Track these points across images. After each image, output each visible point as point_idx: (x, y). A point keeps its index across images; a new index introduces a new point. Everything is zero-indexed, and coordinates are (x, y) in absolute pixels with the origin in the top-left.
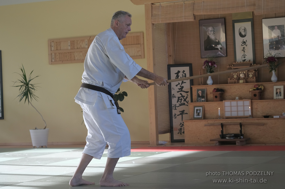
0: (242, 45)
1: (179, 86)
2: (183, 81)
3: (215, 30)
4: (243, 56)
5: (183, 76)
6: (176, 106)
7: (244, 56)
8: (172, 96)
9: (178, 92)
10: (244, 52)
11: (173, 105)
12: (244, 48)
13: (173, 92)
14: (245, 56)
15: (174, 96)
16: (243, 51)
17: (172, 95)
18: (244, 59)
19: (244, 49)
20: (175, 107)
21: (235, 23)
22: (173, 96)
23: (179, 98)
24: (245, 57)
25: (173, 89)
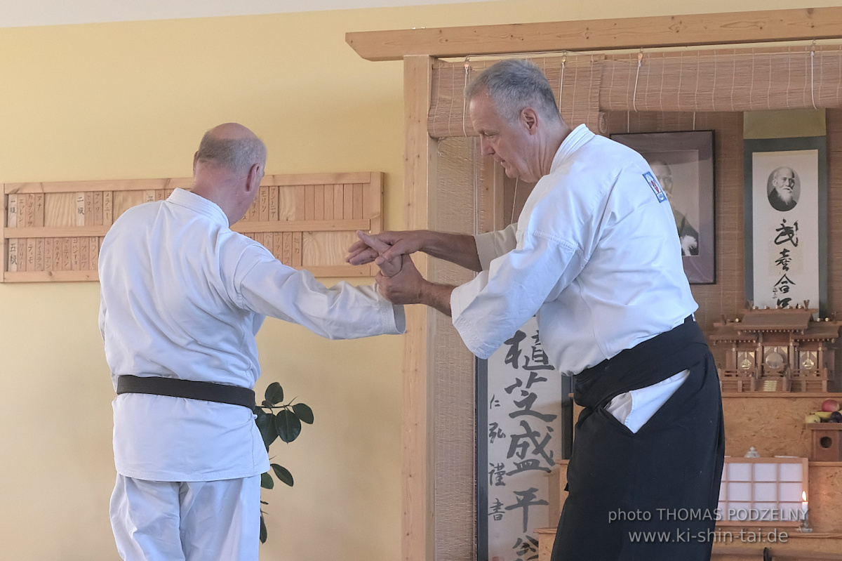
0: (777, 241)
1: (517, 391)
2: (536, 374)
3: (671, 176)
4: (780, 285)
5: (536, 354)
6: (503, 470)
7: (785, 283)
8: (489, 432)
9: (513, 415)
10: (785, 268)
11: (492, 465)
12: (787, 253)
13: (493, 415)
14: (789, 284)
15: (496, 431)
16: (781, 265)
17: (490, 427)
18: (782, 296)
19: (785, 256)
20: (500, 475)
21: (754, 153)
22: (491, 430)
23: (515, 438)
24: (786, 290)
25: (494, 403)
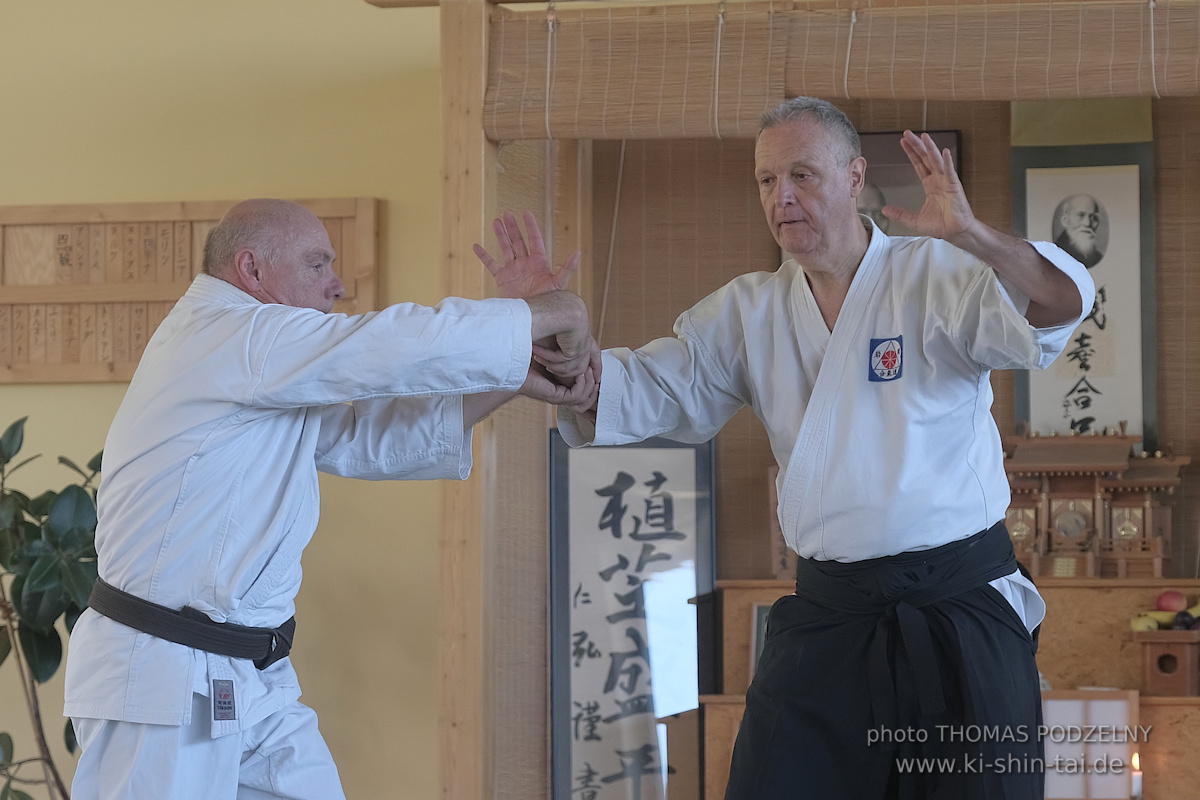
1: (620, 577)
2: (652, 548)
4: (1076, 395)
5: (652, 512)
6: (598, 713)
7: (1083, 394)
8: (573, 648)
9: (612, 619)
10: (1084, 366)
11: (579, 705)
12: (1086, 341)
13: (580, 618)
14: (1090, 394)
15: (585, 645)
16: (1077, 362)
17: (573, 639)
18: (1079, 414)
19: (1083, 346)
20: (592, 723)
21: (1029, 172)
22: (577, 644)
23: (617, 658)
24: (1086, 404)
25: (581, 598)
